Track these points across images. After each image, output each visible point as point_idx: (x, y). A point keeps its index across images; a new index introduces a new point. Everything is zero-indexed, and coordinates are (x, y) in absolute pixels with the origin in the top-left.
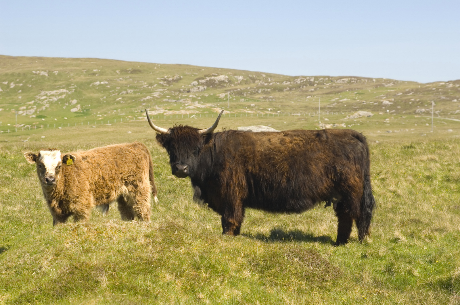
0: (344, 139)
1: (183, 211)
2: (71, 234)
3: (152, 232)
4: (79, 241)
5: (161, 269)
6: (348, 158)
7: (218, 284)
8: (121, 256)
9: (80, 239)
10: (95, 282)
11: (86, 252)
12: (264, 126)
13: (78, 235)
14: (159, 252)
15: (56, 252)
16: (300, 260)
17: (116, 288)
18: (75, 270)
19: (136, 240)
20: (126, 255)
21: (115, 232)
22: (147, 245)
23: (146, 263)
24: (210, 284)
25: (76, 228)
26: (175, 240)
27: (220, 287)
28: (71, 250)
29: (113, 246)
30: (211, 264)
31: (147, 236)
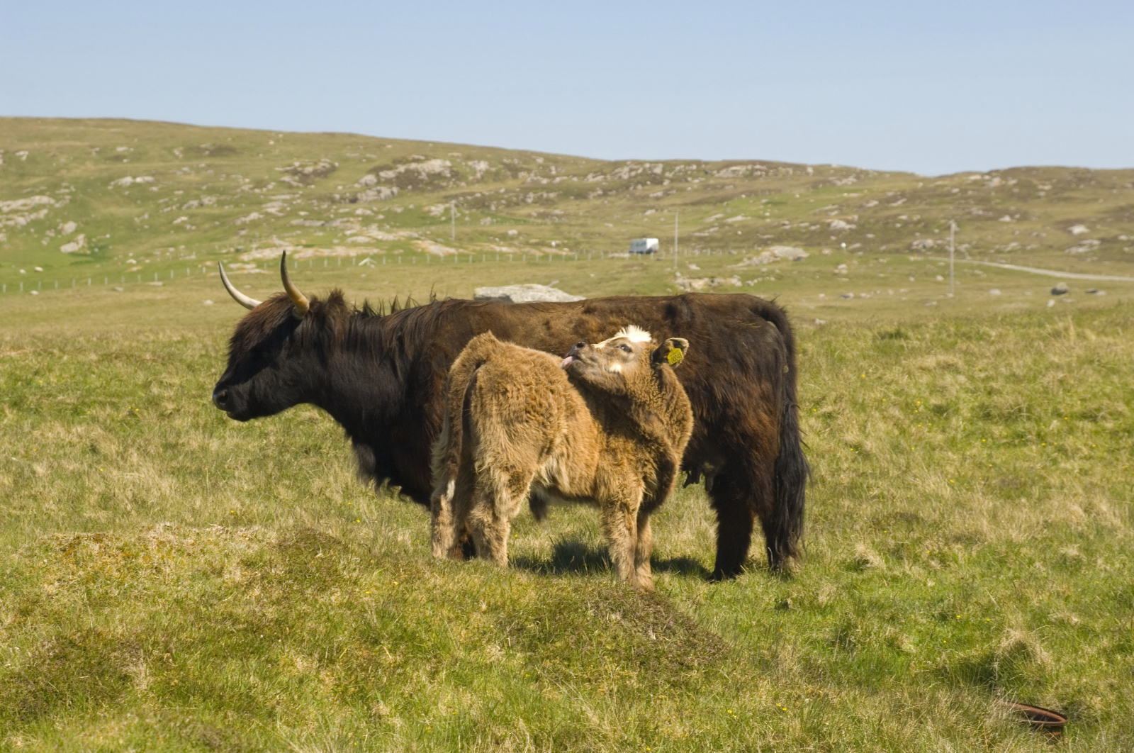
0: (734, 318)
1: (338, 498)
2: (58, 561)
3: (261, 554)
4: (79, 576)
5: (283, 644)
6: (743, 366)
7: (424, 679)
8: (185, 612)
9: (81, 573)
10: (120, 678)
11: (97, 603)
12: (540, 287)
13: (77, 563)
14: (277, 602)
15: (23, 606)
16: (624, 617)
17: (171, 693)
18: (69, 649)
19: (220, 574)
20: (197, 611)
21: (169, 553)
22: (249, 585)
23: (245, 630)
24: (404, 679)
25: (71, 545)
26: (318, 571)
27: (429, 687)
28: (58, 600)
29: (163, 588)
30: (405, 630)
31: (248, 564)
